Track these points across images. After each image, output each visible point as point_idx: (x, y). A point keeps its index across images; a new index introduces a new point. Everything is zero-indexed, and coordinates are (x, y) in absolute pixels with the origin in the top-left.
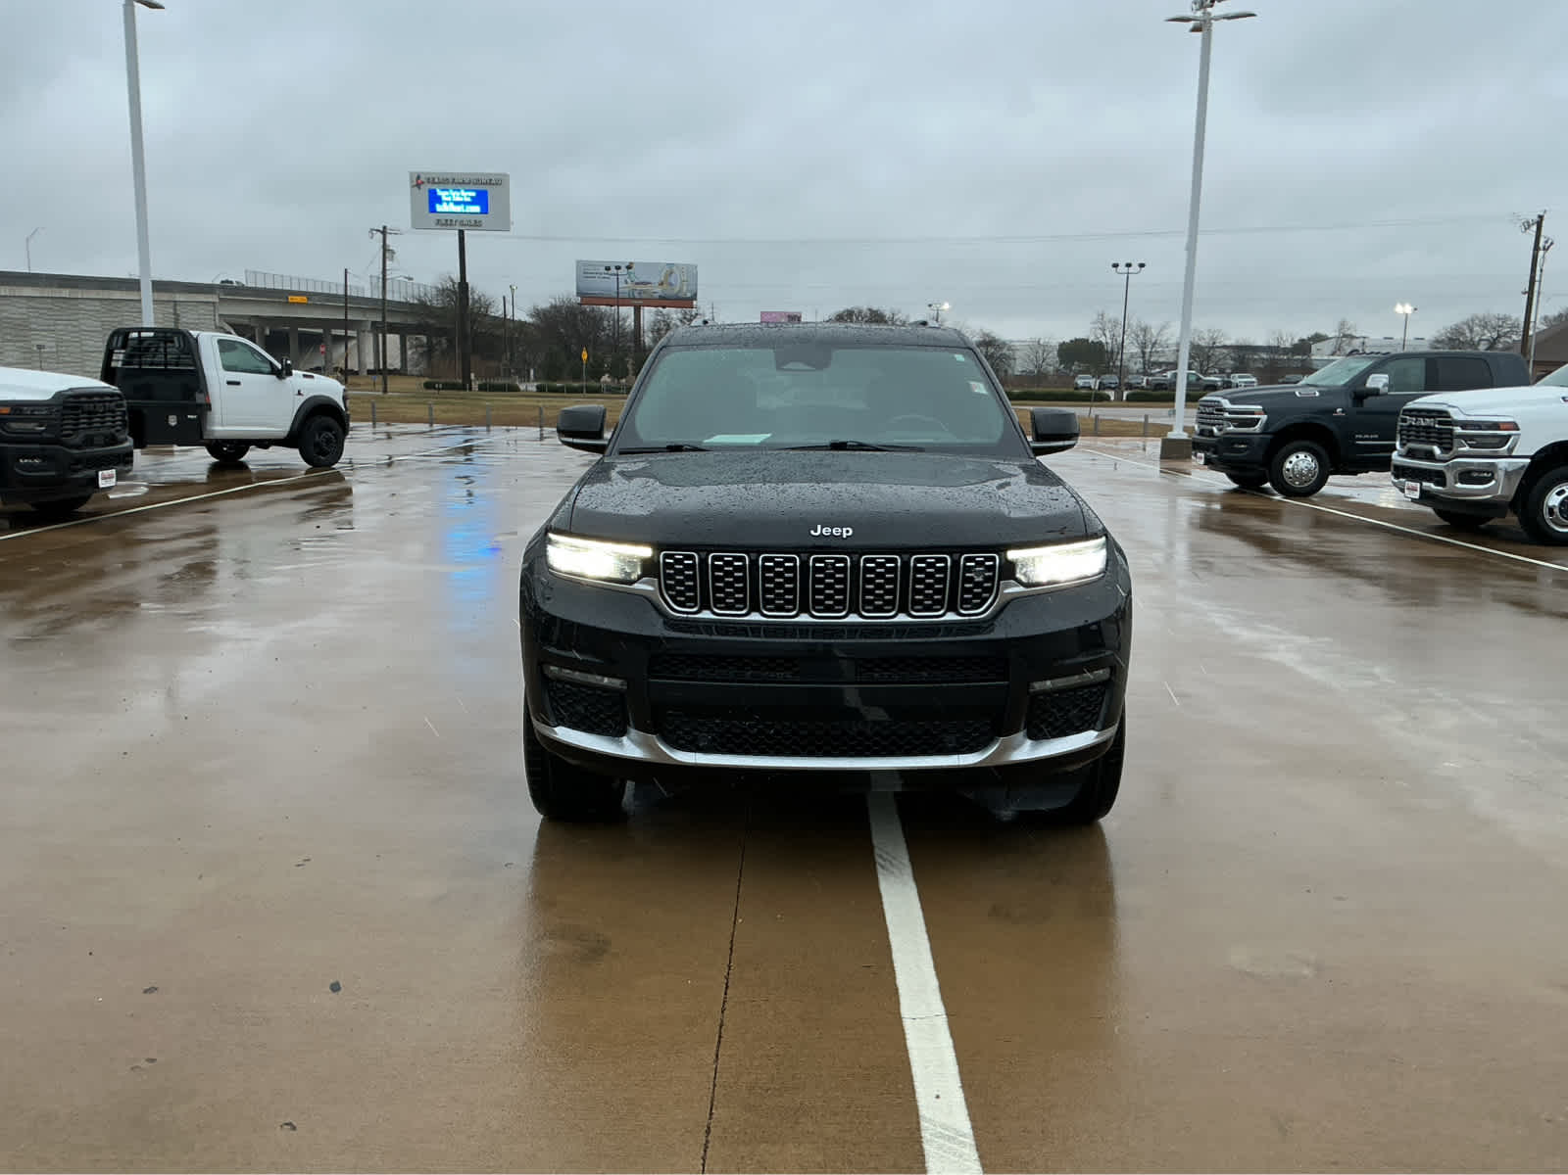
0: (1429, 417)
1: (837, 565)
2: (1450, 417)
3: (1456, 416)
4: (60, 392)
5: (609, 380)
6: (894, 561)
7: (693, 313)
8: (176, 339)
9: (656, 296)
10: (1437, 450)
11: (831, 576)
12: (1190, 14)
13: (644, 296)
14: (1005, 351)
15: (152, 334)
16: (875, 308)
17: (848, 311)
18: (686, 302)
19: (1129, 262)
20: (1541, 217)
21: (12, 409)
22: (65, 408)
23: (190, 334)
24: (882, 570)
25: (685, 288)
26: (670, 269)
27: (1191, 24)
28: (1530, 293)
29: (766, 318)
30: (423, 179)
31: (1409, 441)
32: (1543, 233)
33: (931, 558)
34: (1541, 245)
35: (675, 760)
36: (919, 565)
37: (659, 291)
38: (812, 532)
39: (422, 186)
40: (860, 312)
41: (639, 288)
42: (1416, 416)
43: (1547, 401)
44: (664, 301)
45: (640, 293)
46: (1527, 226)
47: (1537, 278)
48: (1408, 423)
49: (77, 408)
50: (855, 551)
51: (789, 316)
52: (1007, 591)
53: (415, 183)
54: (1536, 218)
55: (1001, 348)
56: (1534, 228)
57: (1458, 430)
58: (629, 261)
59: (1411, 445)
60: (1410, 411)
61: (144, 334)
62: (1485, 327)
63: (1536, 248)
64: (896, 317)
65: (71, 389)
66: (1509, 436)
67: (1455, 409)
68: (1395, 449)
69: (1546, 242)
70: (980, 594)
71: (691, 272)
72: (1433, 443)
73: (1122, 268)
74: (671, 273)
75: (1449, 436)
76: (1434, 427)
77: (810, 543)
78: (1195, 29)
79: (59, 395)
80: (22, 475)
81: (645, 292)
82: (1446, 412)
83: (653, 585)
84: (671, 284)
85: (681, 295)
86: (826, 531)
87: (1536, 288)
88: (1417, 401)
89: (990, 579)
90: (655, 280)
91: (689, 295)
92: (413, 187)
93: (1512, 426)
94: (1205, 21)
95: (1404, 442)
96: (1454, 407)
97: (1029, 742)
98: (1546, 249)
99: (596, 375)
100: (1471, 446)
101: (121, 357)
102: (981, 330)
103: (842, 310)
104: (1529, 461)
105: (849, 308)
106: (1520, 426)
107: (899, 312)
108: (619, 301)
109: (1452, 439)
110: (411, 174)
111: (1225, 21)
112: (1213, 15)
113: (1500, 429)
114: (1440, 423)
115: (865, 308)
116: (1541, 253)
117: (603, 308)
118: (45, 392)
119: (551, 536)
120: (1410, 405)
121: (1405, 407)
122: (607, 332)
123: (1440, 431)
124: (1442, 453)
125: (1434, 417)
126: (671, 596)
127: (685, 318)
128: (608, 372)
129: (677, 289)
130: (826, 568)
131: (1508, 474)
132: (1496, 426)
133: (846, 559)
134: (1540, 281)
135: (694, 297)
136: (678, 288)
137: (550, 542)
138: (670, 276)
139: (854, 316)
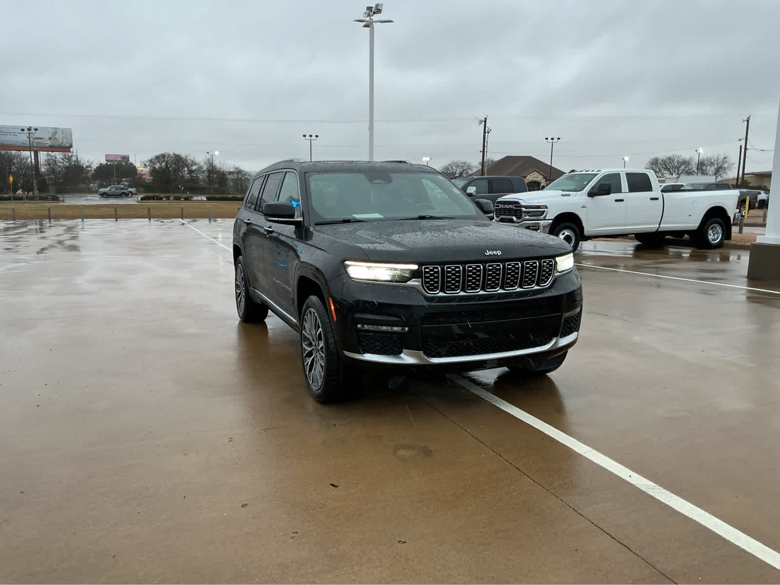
0: (510, 204)
1: (497, 268)
2: (520, 204)
3: (523, 204)
5: (21, 193)
7: (70, 155)
9: (47, 145)
10: (515, 218)
11: (495, 273)
12: (362, 18)
13: (39, 145)
14: (247, 176)
16: (177, 153)
17: (162, 154)
18: (66, 148)
19: (311, 134)
20: (486, 119)
25: (65, 141)
26: (55, 131)
27: (364, 24)
28: (484, 151)
29: (108, 158)
31: (500, 215)
32: (487, 126)
34: (486, 131)
35: (431, 362)
37: (49, 143)
38: (486, 253)
40: (169, 155)
41: (36, 141)
42: (504, 204)
43: (555, 196)
44: (52, 148)
45: (37, 144)
46: (481, 122)
47: (486, 145)
48: (500, 207)
50: (503, 261)
51: (122, 158)
52: (556, 275)
54: (484, 119)
55: (245, 175)
56: (483, 123)
57: (524, 209)
58: (29, 126)
59: (502, 217)
60: (500, 202)
62: (458, 166)
63: (485, 132)
64: (188, 158)
66: (544, 211)
67: (522, 201)
68: (494, 218)
69: (488, 129)
70: (547, 276)
71: (68, 133)
72: (513, 216)
73: (308, 137)
74: (56, 133)
75: (519, 212)
76: (513, 208)
77: (486, 258)
78: (365, 26)
81: (40, 143)
82: (518, 202)
83: (418, 282)
84: (56, 139)
85: (63, 145)
86: (491, 253)
87: (485, 150)
88: (503, 197)
89: (551, 270)
90: (46, 136)
91: (68, 145)
93: (545, 207)
94: (371, 23)
95: (498, 215)
96: (521, 200)
97: (560, 339)
98: (488, 132)
99: (15, 191)
100: (529, 216)
102: (234, 165)
103: (158, 154)
104: (551, 221)
105: (163, 153)
106: (548, 207)
107: (190, 156)
108: (25, 148)
109: (521, 213)
111: (380, 23)
112: (374, 20)
113: (540, 208)
114: (515, 207)
115: (171, 153)
116: (486, 134)
117: (14, 152)
119: (347, 263)
120: (500, 199)
121: (497, 201)
122: (16, 166)
123: (516, 210)
124: (517, 219)
125: (513, 204)
126: (427, 287)
127: (65, 158)
128: (21, 188)
129: (60, 143)
130: (493, 269)
131: (544, 227)
132: (539, 207)
133: (500, 265)
134: (487, 147)
135: (71, 146)
136: (60, 140)
137: (348, 266)
138: (55, 135)
139: (166, 158)
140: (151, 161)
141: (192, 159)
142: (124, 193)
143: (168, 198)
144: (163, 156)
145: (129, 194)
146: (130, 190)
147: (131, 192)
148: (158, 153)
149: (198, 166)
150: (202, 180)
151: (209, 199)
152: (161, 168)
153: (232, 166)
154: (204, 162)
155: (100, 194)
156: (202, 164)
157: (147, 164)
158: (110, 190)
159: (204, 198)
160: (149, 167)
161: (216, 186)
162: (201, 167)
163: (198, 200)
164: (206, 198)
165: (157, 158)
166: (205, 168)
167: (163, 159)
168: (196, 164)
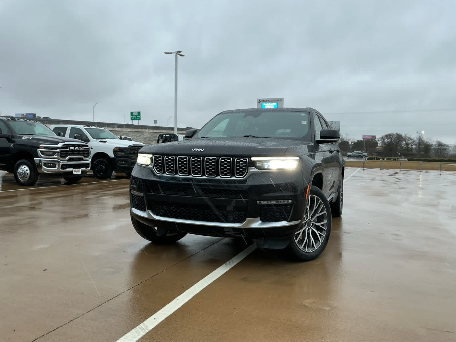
1: (198, 160)
4: (130, 145)
6: (215, 159)
8: (173, 136)
11: (196, 163)
14: (445, 147)
15: (168, 135)
16: (398, 133)
21: (118, 149)
22: (131, 149)
23: (176, 135)
24: (211, 162)
25: (336, 128)
29: (364, 138)
30: (261, 101)
33: (226, 158)
35: (154, 218)
36: (222, 160)
38: (193, 150)
39: (260, 103)
40: (393, 134)
49: (134, 149)
50: (204, 156)
51: (372, 137)
52: (251, 170)
53: (258, 102)
61: (166, 135)
64: (406, 136)
65: (133, 145)
70: (242, 171)
71: (338, 124)
74: (332, 124)
77: (192, 153)
79: (130, 146)
80: (120, 166)
83: (152, 166)
86: (197, 150)
89: (245, 166)
92: (258, 103)
97: (260, 222)
101: (161, 141)
102: (437, 140)
105: (390, 133)
110: (258, 99)
118: (126, 145)
126: (156, 169)
130: (195, 161)
133: (201, 158)
136: (334, 128)
138: (332, 125)
139: (391, 136)
140: (382, 138)
141: (409, 137)
142: (360, 156)
143: (383, 159)
144: (390, 135)
145: (363, 157)
146: (364, 154)
147: (364, 155)
148: (387, 133)
149: (412, 140)
150: (414, 149)
151: (409, 160)
152: (388, 142)
153: (435, 140)
154: (417, 138)
155: (347, 156)
156: (415, 139)
157: (380, 140)
158: (353, 154)
159: (406, 160)
160: (380, 141)
161: (423, 153)
162: (414, 141)
163: (402, 160)
164: (408, 159)
165: (386, 136)
166: (417, 141)
167: (389, 137)
168: (411, 139)
